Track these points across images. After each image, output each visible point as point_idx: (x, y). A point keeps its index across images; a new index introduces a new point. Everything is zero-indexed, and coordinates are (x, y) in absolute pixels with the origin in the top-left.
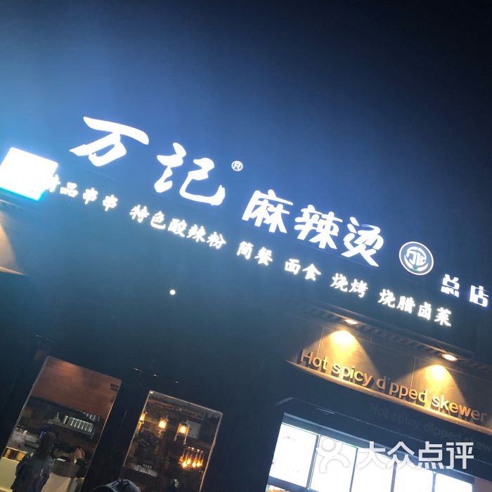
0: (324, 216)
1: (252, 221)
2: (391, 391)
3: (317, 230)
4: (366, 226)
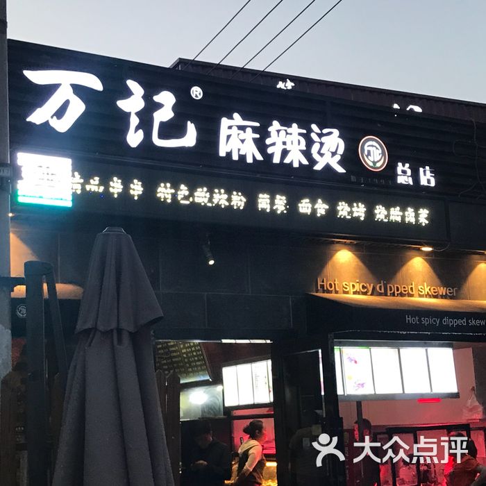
0: (289, 130)
1: (229, 154)
2: (389, 292)
3: (288, 147)
4: (325, 131)
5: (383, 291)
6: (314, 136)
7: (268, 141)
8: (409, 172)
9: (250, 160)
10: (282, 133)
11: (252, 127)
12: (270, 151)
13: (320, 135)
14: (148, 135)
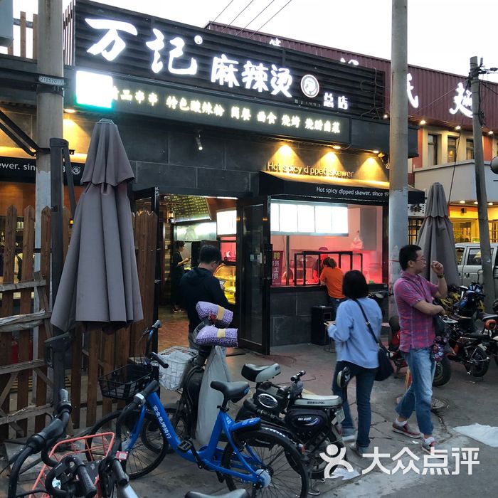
0: (257, 68)
1: (217, 81)
2: (311, 173)
3: (255, 79)
4: (281, 70)
5: (307, 172)
6: (273, 72)
7: (243, 74)
8: (332, 99)
9: (231, 86)
10: (253, 69)
11: (234, 64)
12: (244, 80)
13: (277, 72)
14: (166, 65)
